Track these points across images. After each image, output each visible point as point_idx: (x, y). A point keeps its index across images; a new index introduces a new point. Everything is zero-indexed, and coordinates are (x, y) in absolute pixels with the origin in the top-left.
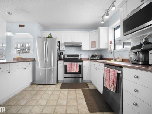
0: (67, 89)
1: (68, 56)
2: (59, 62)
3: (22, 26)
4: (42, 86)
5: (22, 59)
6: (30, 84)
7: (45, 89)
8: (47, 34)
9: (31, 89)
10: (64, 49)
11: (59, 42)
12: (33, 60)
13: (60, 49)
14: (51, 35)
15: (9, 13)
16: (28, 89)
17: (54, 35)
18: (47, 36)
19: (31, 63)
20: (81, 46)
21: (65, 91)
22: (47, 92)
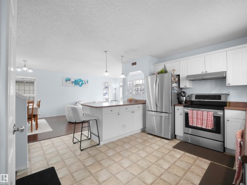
0: (183, 152)
1: (198, 97)
2: (176, 108)
3: (134, 64)
4: (151, 136)
5: (135, 100)
6: (140, 131)
7: (153, 141)
8: (160, 68)
9: (139, 136)
10: (188, 87)
11: (179, 75)
12: (144, 103)
13: (181, 87)
14: (165, 67)
15: (122, 57)
16: (136, 136)
17: (169, 66)
18: (160, 71)
19: (141, 106)
20: (225, 78)
21: (179, 154)
22: (153, 145)
